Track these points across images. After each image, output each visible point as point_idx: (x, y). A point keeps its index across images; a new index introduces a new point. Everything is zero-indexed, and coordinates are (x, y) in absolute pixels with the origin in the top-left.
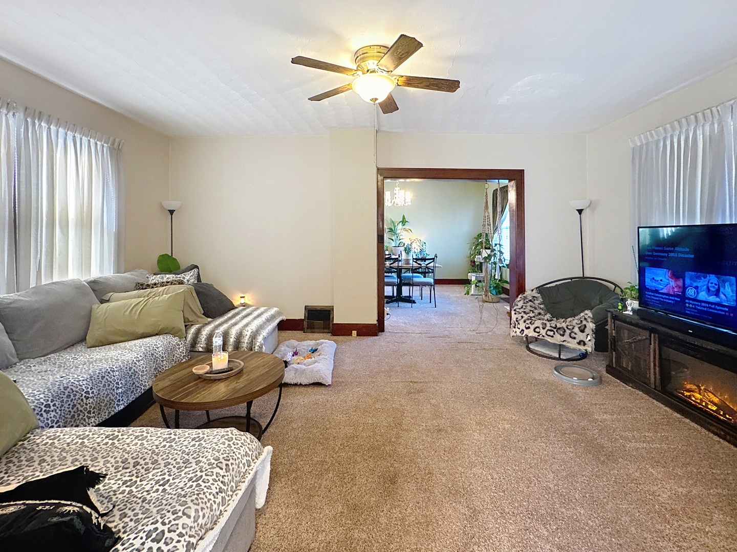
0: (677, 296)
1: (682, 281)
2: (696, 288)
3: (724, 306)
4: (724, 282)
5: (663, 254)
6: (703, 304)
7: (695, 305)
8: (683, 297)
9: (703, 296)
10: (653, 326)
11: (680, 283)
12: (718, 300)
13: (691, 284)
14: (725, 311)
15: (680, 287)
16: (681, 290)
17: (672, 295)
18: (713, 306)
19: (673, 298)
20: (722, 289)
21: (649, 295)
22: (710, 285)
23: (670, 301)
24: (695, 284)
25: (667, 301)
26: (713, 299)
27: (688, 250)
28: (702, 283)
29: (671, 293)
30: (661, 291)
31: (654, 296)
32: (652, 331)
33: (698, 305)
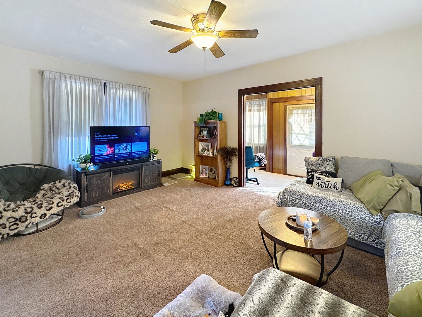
0: (112, 154)
1: (113, 148)
2: (119, 149)
3: (128, 153)
4: (128, 145)
5: (105, 138)
6: (121, 154)
7: (118, 156)
8: (114, 154)
9: (122, 151)
10: (109, 169)
11: (113, 149)
12: (126, 151)
13: (117, 148)
14: (128, 155)
15: (112, 151)
16: (113, 152)
17: (109, 155)
18: (125, 154)
19: (109, 156)
20: (127, 148)
21: (96, 158)
22: (124, 147)
23: (108, 157)
24: (119, 148)
25: (107, 158)
26: (125, 151)
27: (116, 136)
28: (121, 147)
29: (109, 154)
30: (103, 155)
31: (100, 158)
32: (110, 171)
33: (120, 155)
